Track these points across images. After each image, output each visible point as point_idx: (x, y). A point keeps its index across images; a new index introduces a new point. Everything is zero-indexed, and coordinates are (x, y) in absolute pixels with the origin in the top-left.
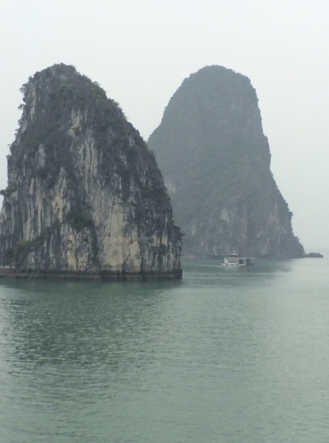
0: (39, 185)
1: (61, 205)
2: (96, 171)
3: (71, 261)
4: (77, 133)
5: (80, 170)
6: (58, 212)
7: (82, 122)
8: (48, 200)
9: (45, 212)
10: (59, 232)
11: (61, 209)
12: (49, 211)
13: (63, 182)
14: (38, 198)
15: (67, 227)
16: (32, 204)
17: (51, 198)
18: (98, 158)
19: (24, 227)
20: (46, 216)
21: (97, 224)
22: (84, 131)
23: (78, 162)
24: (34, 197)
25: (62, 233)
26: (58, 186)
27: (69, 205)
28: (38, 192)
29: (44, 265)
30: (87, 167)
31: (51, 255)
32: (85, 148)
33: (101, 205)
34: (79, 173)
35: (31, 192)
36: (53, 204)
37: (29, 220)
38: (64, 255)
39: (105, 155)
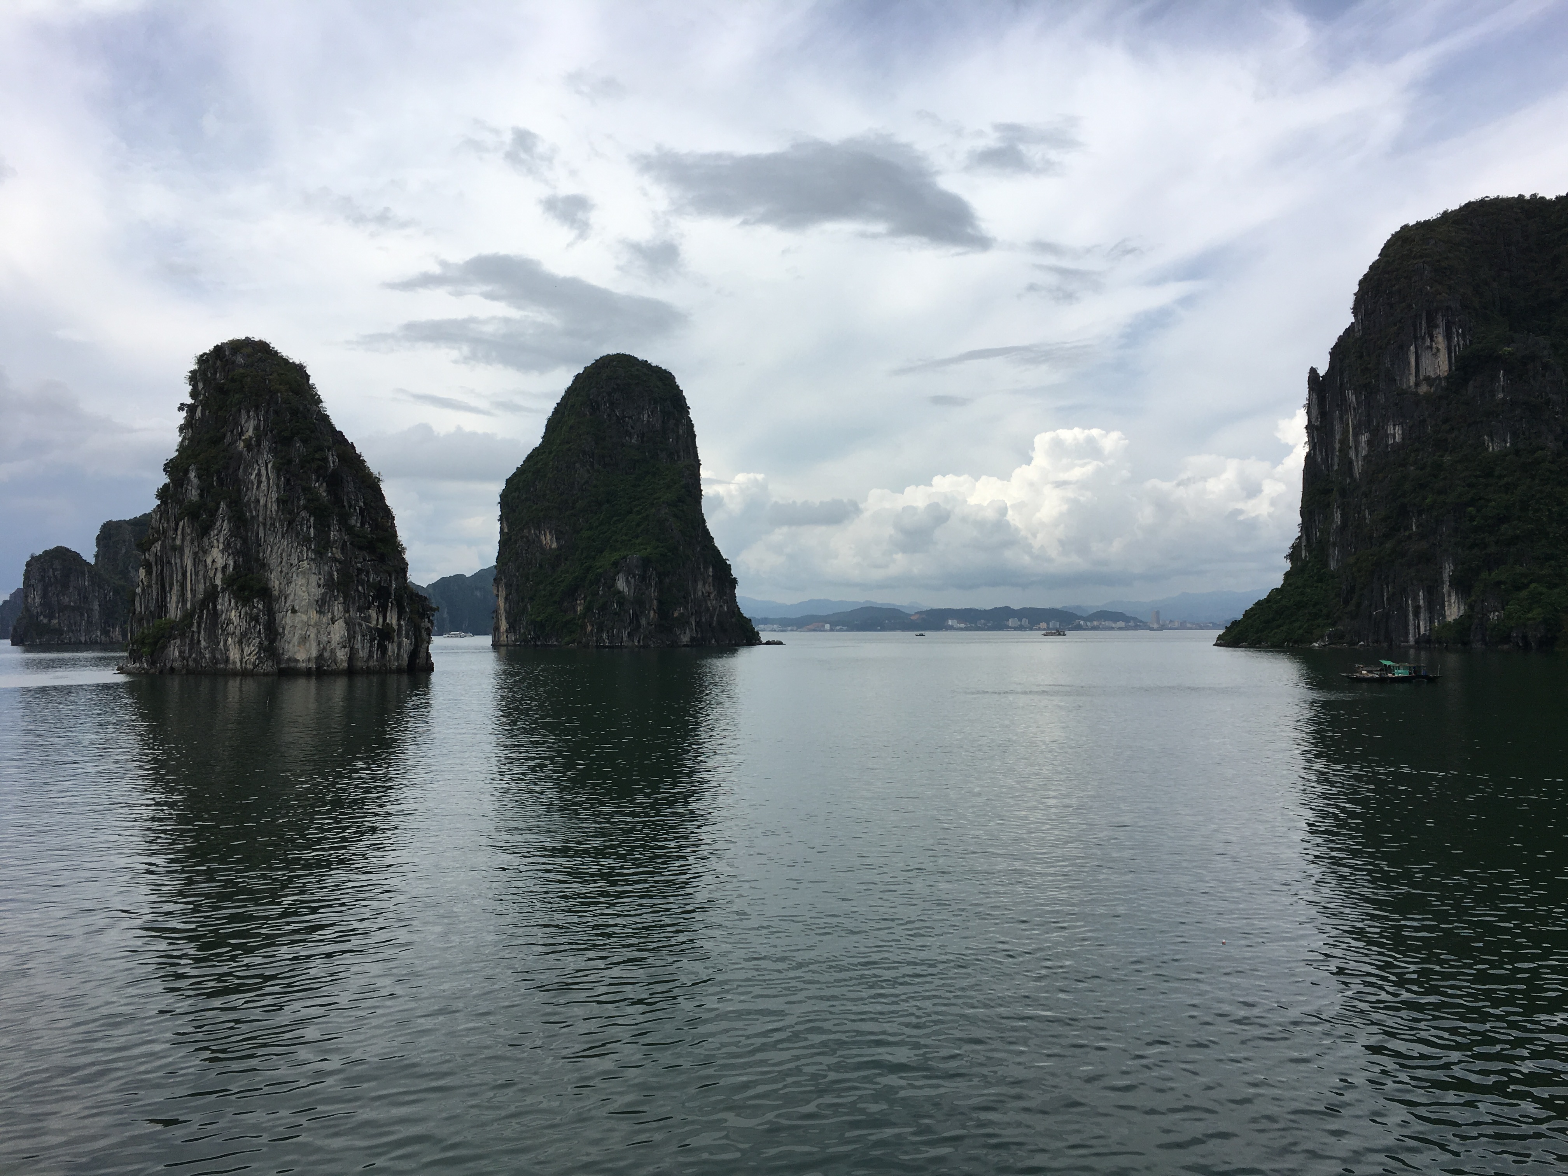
0: (188, 531)
1: (220, 563)
2: (275, 507)
3: (234, 654)
4: (248, 446)
5: (252, 505)
6: (215, 575)
7: (256, 428)
8: (201, 554)
9: (197, 574)
10: (215, 606)
11: (220, 569)
12: (201, 573)
13: (223, 527)
14: (187, 550)
15: (227, 599)
16: (178, 561)
17: (205, 552)
18: (278, 486)
19: (168, 599)
20: (198, 582)
21: (276, 593)
22: (259, 444)
23: (249, 493)
24: (181, 550)
25: (219, 607)
26: (216, 532)
27: (231, 563)
28: (187, 542)
29: (195, 660)
30: (262, 502)
31: (203, 643)
32: (259, 470)
33: (281, 562)
34: (251, 512)
35: (178, 542)
36: (209, 561)
37: (176, 588)
38: (222, 644)
39: (288, 481)
